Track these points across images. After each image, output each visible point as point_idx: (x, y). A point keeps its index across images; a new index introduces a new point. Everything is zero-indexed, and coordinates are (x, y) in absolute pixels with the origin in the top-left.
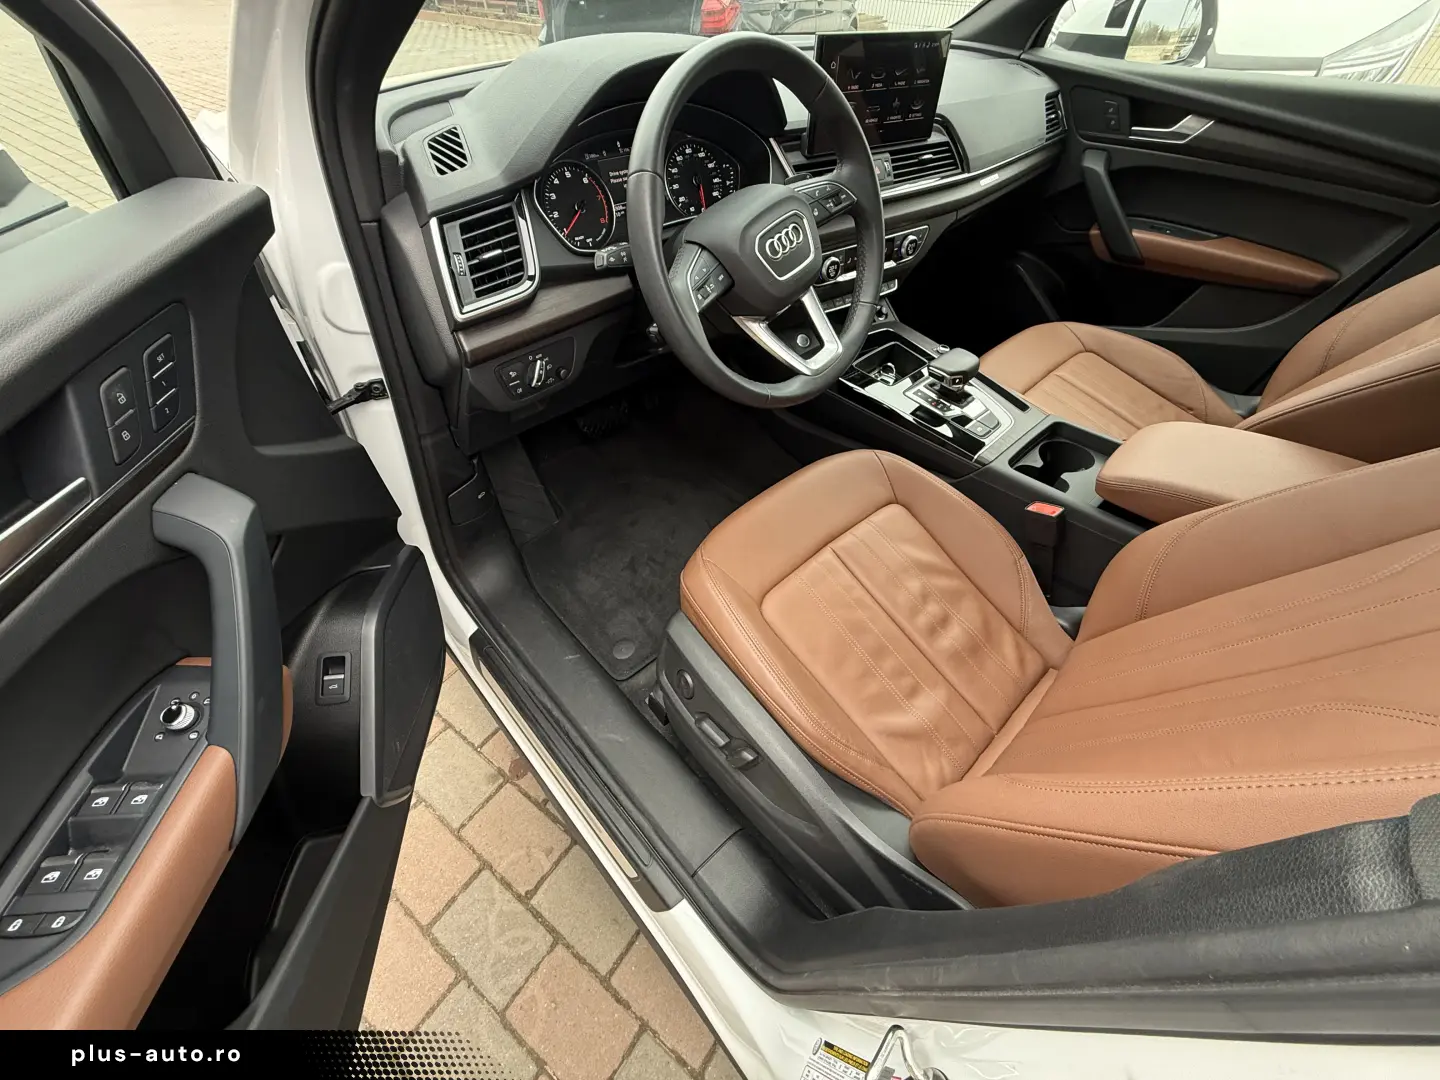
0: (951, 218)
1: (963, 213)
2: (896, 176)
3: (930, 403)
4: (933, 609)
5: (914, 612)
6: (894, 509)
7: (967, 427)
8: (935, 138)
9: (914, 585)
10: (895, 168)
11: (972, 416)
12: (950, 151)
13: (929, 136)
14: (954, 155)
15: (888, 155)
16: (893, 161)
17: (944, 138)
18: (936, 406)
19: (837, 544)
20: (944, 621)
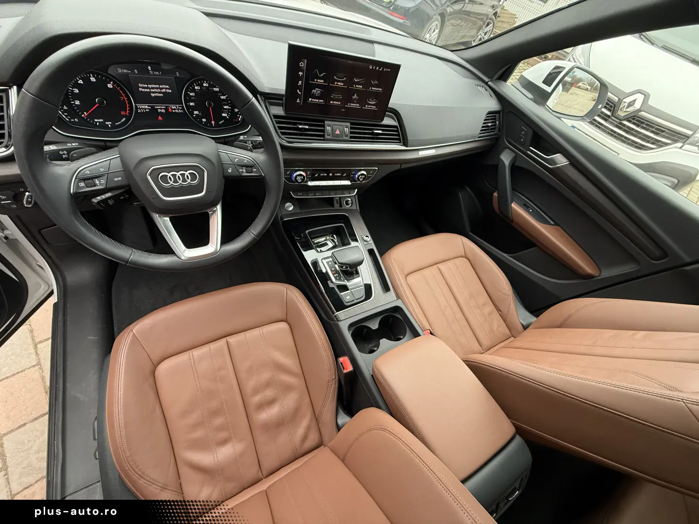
0: (397, 167)
1: (404, 166)
2: (351, 137)
3: (332, 271)
4: (269, 393)
5: (256, 391)
6: (283, 325)
7: (342, 294)
8: (387, 121)
9: (266, 375)
10: (351, 133)
11: (350, 287)
12: (397, 131)
13: (383, 120)
14: (399, 134)
15: (349, 124)
16: (351, 128)
17: (395, 123)
18: (333, 274)
19: (232, 340)
20: (270, 403)
